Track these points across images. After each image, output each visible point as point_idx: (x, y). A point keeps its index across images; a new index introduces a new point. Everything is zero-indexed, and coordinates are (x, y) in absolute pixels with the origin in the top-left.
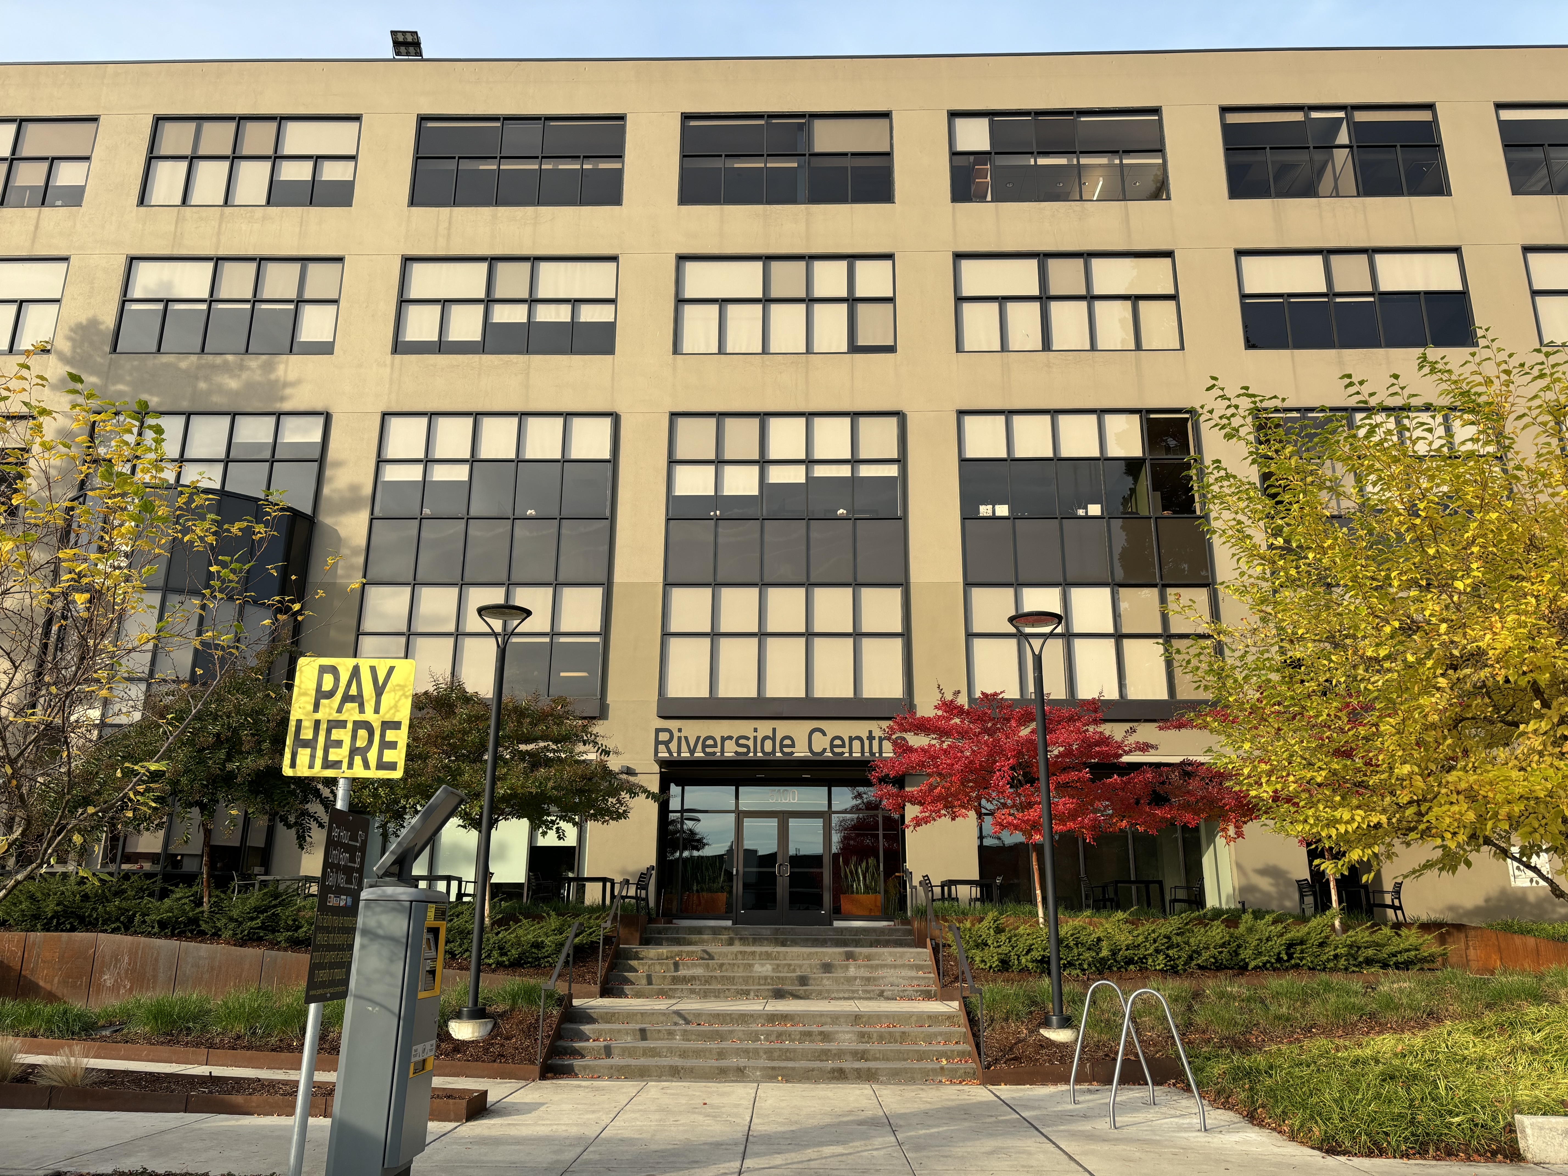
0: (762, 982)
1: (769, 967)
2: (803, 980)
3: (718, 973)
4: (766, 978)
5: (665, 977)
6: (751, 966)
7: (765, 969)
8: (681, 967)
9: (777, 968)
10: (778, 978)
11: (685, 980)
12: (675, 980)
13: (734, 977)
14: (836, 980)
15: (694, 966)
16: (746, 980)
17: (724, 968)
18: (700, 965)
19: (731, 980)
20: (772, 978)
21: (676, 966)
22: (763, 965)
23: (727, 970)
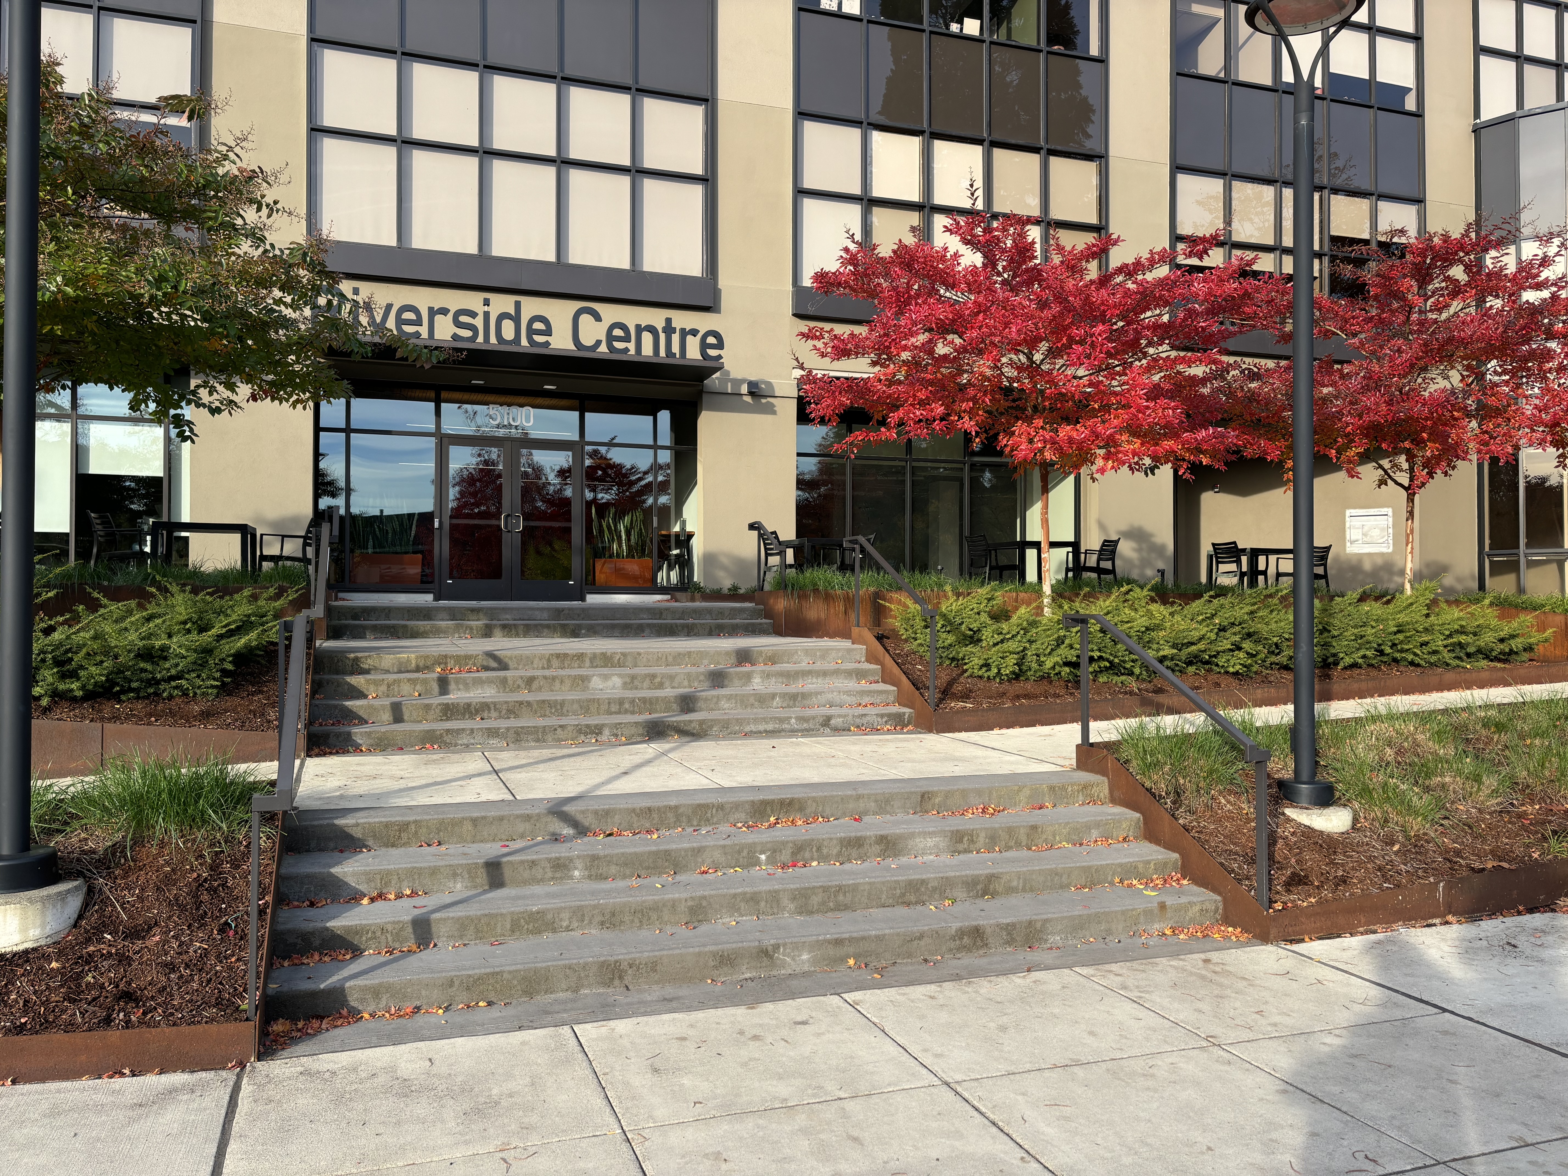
0: (614, 708)
1: (617, 681)
2: (687, 703)
3: (524, 695)
4: (621, 702)
5: (428, 707)
6: (585, 679)
7: (610, 683)
8: (452, 686)
9: (631, 682)
10: (644, 700)
11: (469, 711)
12: (449, 711)
13: (562, 703)
14: (742, 701)
15: (479, 682)
16: (586, 707)
17: (535, 685)
18: (489, 681)
19: (558, 708)
20: (632, 701)
21: (443, 684)
22: (606, 677)
23: (540, 689)
